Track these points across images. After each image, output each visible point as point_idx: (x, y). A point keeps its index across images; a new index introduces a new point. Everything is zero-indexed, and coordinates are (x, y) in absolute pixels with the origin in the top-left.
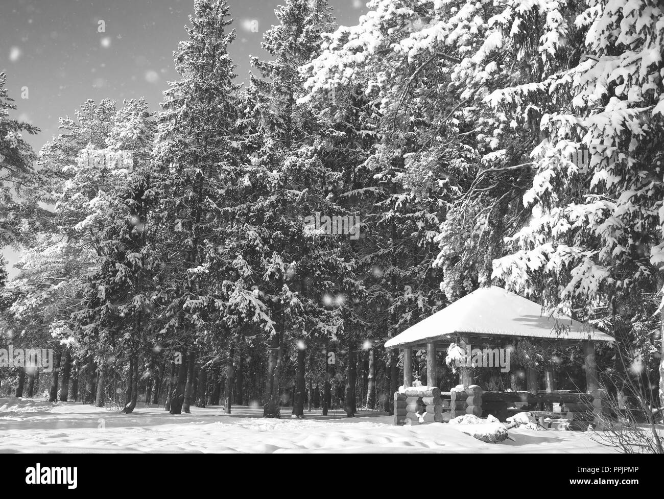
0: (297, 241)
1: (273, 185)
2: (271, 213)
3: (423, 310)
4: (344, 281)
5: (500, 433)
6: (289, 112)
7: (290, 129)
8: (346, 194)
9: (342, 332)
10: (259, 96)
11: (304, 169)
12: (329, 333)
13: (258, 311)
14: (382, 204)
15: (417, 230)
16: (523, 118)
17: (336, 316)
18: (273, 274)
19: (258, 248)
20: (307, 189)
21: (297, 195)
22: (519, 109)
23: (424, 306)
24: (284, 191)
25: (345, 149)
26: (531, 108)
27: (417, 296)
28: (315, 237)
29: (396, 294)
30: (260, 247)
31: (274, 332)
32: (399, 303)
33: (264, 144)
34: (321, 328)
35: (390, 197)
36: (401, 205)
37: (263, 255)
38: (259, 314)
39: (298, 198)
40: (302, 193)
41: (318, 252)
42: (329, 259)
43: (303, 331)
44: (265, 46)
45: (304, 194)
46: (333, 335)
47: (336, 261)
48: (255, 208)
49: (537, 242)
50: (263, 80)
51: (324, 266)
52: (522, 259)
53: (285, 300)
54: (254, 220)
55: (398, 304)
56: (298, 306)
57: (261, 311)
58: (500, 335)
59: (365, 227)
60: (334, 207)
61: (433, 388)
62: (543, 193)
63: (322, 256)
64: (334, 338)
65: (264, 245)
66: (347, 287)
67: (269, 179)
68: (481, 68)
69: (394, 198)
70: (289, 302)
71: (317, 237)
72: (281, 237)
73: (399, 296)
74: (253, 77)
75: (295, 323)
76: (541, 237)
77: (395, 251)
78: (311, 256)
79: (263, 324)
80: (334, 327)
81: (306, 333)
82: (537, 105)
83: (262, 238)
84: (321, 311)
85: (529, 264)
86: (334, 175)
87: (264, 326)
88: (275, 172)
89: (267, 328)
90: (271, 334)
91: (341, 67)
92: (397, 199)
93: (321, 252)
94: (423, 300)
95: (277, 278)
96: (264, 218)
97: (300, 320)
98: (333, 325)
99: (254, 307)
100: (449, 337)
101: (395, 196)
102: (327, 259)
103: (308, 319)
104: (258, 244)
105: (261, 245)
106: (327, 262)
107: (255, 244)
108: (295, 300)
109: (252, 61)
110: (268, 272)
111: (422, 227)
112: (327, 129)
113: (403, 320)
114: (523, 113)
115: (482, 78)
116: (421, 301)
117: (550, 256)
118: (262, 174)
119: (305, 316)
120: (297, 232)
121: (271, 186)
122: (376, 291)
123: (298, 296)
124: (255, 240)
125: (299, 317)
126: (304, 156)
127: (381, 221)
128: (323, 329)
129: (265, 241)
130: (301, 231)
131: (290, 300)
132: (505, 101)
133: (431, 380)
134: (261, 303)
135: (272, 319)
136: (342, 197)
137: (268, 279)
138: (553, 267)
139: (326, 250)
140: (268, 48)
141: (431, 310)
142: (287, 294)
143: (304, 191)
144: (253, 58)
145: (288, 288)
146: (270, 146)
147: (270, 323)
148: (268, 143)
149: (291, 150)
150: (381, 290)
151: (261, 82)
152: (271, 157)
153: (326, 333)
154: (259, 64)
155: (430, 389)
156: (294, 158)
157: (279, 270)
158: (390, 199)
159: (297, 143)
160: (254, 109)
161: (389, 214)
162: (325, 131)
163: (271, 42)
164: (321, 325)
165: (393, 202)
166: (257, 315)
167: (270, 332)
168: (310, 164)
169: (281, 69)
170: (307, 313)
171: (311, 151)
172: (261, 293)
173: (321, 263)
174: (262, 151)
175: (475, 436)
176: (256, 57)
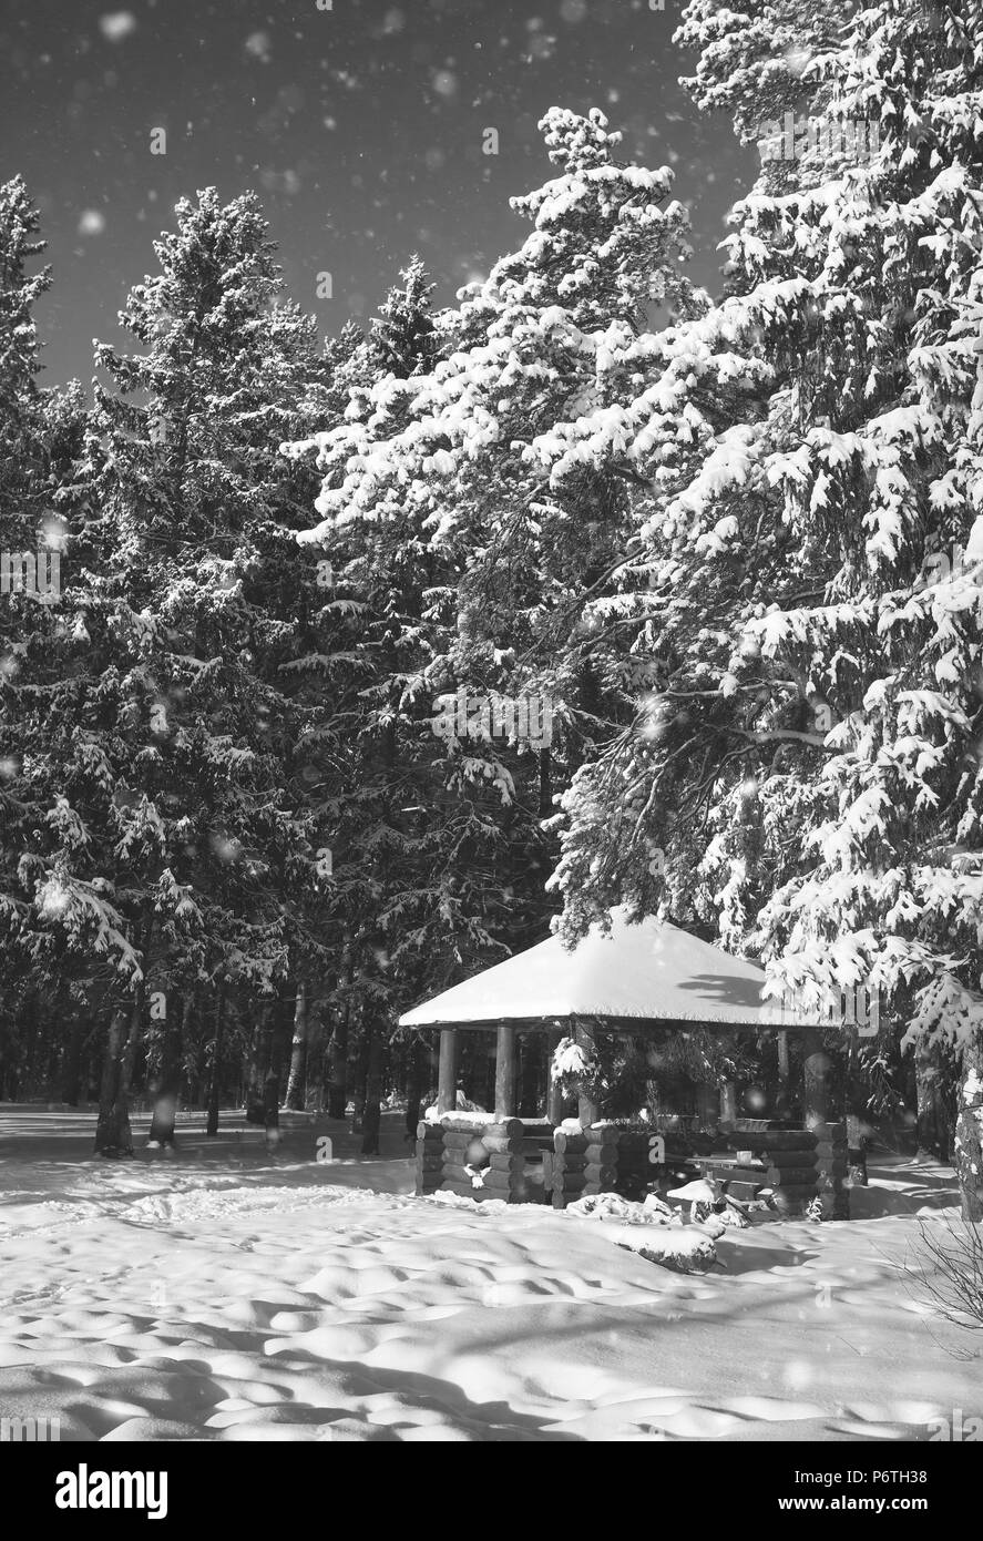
0: (191, 770)
1: (142, 644)
2: (133, 705)
3: (451, 926)
4: (288, 859)
5: (702, 1253)
6: (179, 476)
7: (179, 516)
8: (291, 665)
9: (285, 973)
10: (115, 438)
11: (211, 610)
12: (257, 975)
13: (104, 927)
14: (371, 693)
15: (444, 755)
16: (828, 677)
17: (270, 937)
18: (136, 845)
19: (102, 783)
20: (220, 659)
21: (196, 670)
22: (818, 657)
23: (453, 916)
24: (163, 656)
25: (290, 564)
26: (842, 658)
27: (438, 894)
28: (233, 765)
29: (391, 886)
30: (107, 781)
31: (138, 974)
32: (399, 908)
33: (119, 544)
34: (238, 963)
35: (389, 678)
36: (413, 699)
37: (113, 798)
38: (106, 934)
39: (198, 675)
40: (208, 665)
41: (235, 795)
42: (258, 813)
43: (200, 971)
44: (127, 320)
45: (213, 668)
46: (265, 981)
47: (274, 816)
48: (97, 690)
49: (844, 925)
50: (123, 399)
51: (246, 826)
52: (821, 962)
53: (164, 904)
54: (94, 718)
55: (396, 909)
56: (191, 916)
57: (111, 926)
58: (657, 1019)
59: (331, 739)
60: (271, 695)
61: (508, 1119)
62: (866, 836)
63: (243, 805)
64: (268, 988)
65: (116, 778)
66: (295, 872)
67: (135, 631)
68: (704, 523)
69: (397, 683)
70: (174, 909)
71: (238, 765)
72: (156, 761)
73: (399, 891)
74: (100, 392)
75: (181, 953)
76: (851, 915)
77: (392, 794)
78: (221, 804)
79: (114, 956)
80: (268, 962)
81: (205, 975)
82: (854, 653)
83: (112, 759)
84: (239, 927)
85: (836, 973)
86: (275, 626)
87: (118, 960)
88: (146, 613)
89: (123, 966)
90: (133, 978)
91: (403, 478)
92: (404, 683)
93: (241, 796)
94: (452, 904)
95: (147, 852)
96: (116, 714)
97: (195, 946)
98: (264, 957)
99: (97, 920)
100: (557, 1023)
101: (400, 677)
102: (253, 811)
103: (210, 942)
104: (102, 775)
105: (109, 776)
106: (254, 818)
107: (97, 773)
108: (186, 905)
109: (97, 354)
110: (127, 840)
111: (455, 749)
112: (260, 520)
113: (406, 946)
114: (829, 666)
115: (709, 547)
116: (447, 906)
117: (873, 956)
118: (119, 618)
119: (204, 936)
120: (192, 751)
121: (136, 646)
122: (347, 878)
123: (191, 895)
124: (97, 764)
125: (191, 940)
126: (211, 581)
127: (368, 729)
128: (243, 965)
129: (118, 767)
130: (200, 748)
131: (177, 904)
132: (793, 638)
133: (503, 1103)
134: (110, 909)
135: (135, 946)
136: (283, 671)
137: (125, 855)
138: (881, 982)
139: (252, 791)
140: (135, 327)
141: (466, 925)
142: (171, 891)
143: (213, 662)
144: (101, 346)
145: (172, 879)
146: (134, 552)
147: (130, 954)
148: (129, 543)
149: (181, 564)
150: (357, 876)
151: (117, 403)
152: (135, 577)
153: (250, 974)
154: (113, 362)
155: (501, 1122)
156: (189, 583)
157: (150, 836)
158: (389, 683)
159: (194, 547)
160: (105, 468)
161: (386, 716)
162: (255, 525)
163: (145, 316)
164: (238, 956)
165: (396, 692)
166: (101, 936)
167: (130, 974)
168: (226, 602)
169: (166, 382)
170: (208, 930)
171: (228, 571)
172: (110, 886)
173: (242, 820)
174: (115, 561)
175: (643, 1253)
176: (109, 347)
